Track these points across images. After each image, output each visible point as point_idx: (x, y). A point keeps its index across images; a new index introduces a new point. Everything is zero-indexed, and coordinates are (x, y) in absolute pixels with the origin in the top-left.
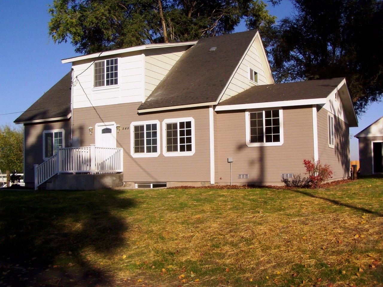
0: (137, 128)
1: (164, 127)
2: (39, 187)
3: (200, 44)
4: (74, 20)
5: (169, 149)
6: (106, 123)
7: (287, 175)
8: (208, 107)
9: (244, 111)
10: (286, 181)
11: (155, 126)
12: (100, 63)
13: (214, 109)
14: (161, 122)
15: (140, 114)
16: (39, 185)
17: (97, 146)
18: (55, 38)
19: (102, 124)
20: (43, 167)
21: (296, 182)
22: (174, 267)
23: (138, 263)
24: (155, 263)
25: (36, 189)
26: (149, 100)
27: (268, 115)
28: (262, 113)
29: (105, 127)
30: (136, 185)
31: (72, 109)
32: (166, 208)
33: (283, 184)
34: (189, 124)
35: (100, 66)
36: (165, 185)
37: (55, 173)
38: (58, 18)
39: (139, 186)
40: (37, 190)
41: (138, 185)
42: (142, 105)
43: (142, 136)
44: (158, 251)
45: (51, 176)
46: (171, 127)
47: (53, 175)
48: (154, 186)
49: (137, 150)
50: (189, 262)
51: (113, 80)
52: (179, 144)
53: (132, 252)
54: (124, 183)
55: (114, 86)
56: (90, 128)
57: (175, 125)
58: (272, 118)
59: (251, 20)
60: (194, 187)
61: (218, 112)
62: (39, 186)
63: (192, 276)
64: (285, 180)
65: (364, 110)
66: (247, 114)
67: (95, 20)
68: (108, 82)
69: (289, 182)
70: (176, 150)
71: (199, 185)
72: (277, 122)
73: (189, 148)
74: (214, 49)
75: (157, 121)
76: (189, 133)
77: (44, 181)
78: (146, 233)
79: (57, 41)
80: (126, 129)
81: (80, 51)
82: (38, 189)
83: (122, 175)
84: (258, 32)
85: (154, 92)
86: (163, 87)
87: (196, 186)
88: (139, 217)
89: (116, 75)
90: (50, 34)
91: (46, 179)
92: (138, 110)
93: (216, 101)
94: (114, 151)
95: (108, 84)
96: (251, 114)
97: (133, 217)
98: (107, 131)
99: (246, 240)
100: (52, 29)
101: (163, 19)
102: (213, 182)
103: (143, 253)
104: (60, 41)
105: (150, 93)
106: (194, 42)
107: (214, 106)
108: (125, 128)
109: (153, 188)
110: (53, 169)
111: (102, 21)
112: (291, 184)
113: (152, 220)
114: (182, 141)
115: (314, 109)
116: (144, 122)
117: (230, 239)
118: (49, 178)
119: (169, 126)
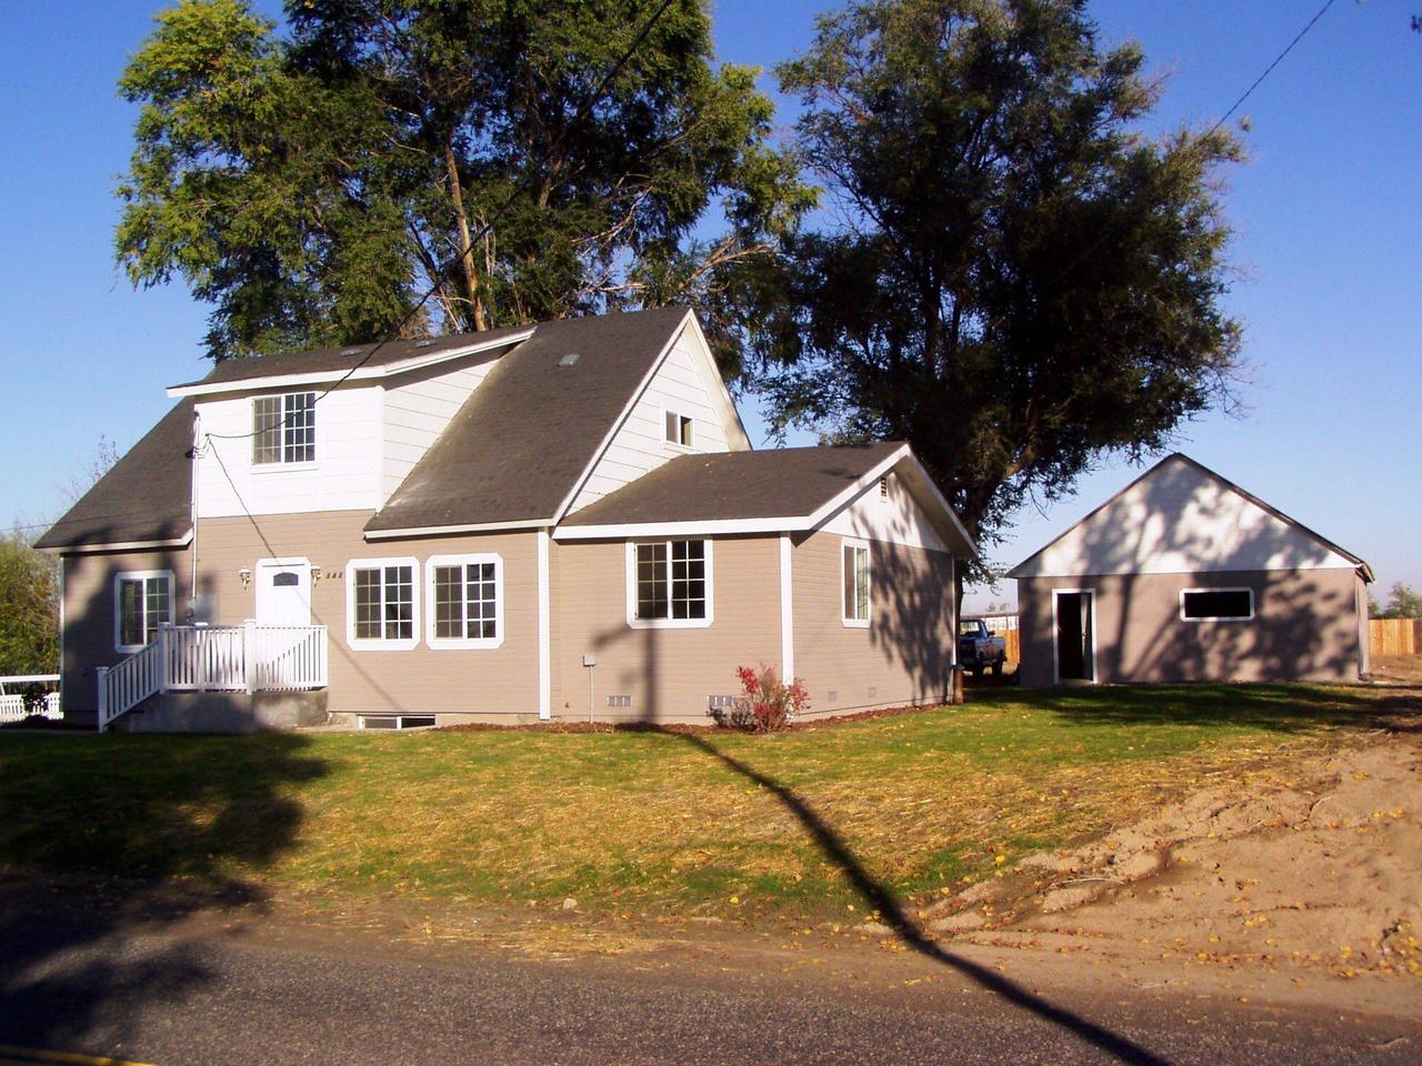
0: (362, 576)
1: (431, 576)
2: (111, 726)
3: (539, 340)
4: (193, 226)
5: (442, 631)
6: (282, 561)
7: (720, 698)
8: (535, 530)
9: (622, 540)
10: (716, 714)
11: (406, 573)
12: (268, 401)
13: (550, 534)
14: (423, 564)
15: (370, 541)
16: (110, 720)
17: (260, 624)
18: (134, 272)
19: (272, 561)
20: (122, 673)
21: (741, 716)
22: (392, 873)
23: (331, 869)
24: (361, 869)
25: (102, 729)
26: (393, 504)
27: (679, 552)
28: (664, 547)
29: (279, 571)
30: (361, 719)
31: (194, 517)
32: (406, 775)
33: (711, 721)
34: (489, 570)
35: (268, 409)
36: (431, 722)
37: (153, 691)
38: (146, 215)
39: (369, 724)
40: (105, 732)
41: (366, 720)
42: (375, 518)
43: (377, 597)
44: (370, 850)
45: (142, 698)
46: (447, 577)
47: (148, 694)
48: (407, 723)
49: (363, 632)
50: (418, 865)
51: (301, 447)
52: (465, 620)
53: (325, 853)
54: (331, 715)
55: (305, 464)
56: (243, 571)
57: (456, 571)
58: (687, 560)
59: (741, 202)
60: (499, 728)
61: (561, 542)
62: (112, 722)
63: (417, 883)
64: (716, 711)
65: (1073, 487)
66: (631, 550)
67: (254, 225)
68: (289, 450)
69: (725, 716)
70: (457, 633)
71: (513, 721)
72: (698, 570)
73: (490, 631)
74: (570, 360)
75: (413, 558)
76: (490, 591)
77: (124, 710)
78: (354, 821)
79: (142, 282)
80: (334, 576)
81: (208, 294)
82: (106, 729)
83: (326, 695)
84: (691, 311)
85: (408, 482)
86: (432, 468)
87: (505, 724)
88: (345, 792)
89: (311, 437)
90: (120, 259)
91: (130, 706)
92: (365, 530)
93: (551, 517)
94: (303, 635)
95: (289, 458)
96: (639, 547)
97: (334, 793)
98: (285, 579)
99: (524, 830)
100: (126, 246)
101: (462, 213)
102: (545, 714)
103: (343, 854)
104: (149, 282)
105: (399, 483)
106: (523, 335)
107: (551, 530)
108: (332, 575)
109: (403, 727)
110: (147, 677)
111: (276, 230)
112: (728, 720)
113: (370, 798)
114: (473, 611)
115: (786, 542)
116: (380, 562)
117: (500, 830)
118: (136, 702)
119: (442, 574)
